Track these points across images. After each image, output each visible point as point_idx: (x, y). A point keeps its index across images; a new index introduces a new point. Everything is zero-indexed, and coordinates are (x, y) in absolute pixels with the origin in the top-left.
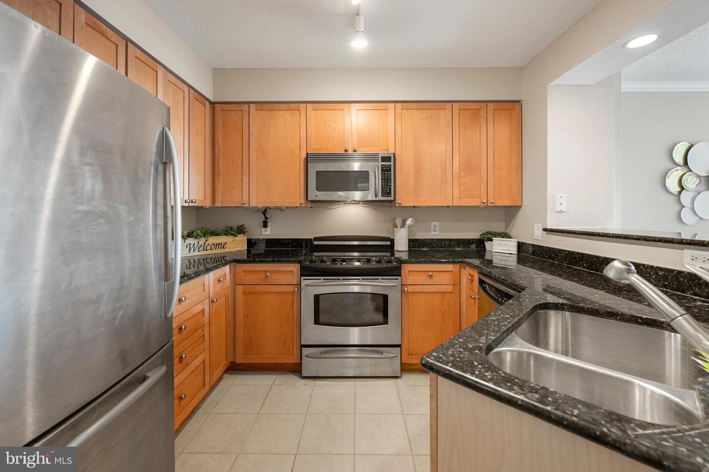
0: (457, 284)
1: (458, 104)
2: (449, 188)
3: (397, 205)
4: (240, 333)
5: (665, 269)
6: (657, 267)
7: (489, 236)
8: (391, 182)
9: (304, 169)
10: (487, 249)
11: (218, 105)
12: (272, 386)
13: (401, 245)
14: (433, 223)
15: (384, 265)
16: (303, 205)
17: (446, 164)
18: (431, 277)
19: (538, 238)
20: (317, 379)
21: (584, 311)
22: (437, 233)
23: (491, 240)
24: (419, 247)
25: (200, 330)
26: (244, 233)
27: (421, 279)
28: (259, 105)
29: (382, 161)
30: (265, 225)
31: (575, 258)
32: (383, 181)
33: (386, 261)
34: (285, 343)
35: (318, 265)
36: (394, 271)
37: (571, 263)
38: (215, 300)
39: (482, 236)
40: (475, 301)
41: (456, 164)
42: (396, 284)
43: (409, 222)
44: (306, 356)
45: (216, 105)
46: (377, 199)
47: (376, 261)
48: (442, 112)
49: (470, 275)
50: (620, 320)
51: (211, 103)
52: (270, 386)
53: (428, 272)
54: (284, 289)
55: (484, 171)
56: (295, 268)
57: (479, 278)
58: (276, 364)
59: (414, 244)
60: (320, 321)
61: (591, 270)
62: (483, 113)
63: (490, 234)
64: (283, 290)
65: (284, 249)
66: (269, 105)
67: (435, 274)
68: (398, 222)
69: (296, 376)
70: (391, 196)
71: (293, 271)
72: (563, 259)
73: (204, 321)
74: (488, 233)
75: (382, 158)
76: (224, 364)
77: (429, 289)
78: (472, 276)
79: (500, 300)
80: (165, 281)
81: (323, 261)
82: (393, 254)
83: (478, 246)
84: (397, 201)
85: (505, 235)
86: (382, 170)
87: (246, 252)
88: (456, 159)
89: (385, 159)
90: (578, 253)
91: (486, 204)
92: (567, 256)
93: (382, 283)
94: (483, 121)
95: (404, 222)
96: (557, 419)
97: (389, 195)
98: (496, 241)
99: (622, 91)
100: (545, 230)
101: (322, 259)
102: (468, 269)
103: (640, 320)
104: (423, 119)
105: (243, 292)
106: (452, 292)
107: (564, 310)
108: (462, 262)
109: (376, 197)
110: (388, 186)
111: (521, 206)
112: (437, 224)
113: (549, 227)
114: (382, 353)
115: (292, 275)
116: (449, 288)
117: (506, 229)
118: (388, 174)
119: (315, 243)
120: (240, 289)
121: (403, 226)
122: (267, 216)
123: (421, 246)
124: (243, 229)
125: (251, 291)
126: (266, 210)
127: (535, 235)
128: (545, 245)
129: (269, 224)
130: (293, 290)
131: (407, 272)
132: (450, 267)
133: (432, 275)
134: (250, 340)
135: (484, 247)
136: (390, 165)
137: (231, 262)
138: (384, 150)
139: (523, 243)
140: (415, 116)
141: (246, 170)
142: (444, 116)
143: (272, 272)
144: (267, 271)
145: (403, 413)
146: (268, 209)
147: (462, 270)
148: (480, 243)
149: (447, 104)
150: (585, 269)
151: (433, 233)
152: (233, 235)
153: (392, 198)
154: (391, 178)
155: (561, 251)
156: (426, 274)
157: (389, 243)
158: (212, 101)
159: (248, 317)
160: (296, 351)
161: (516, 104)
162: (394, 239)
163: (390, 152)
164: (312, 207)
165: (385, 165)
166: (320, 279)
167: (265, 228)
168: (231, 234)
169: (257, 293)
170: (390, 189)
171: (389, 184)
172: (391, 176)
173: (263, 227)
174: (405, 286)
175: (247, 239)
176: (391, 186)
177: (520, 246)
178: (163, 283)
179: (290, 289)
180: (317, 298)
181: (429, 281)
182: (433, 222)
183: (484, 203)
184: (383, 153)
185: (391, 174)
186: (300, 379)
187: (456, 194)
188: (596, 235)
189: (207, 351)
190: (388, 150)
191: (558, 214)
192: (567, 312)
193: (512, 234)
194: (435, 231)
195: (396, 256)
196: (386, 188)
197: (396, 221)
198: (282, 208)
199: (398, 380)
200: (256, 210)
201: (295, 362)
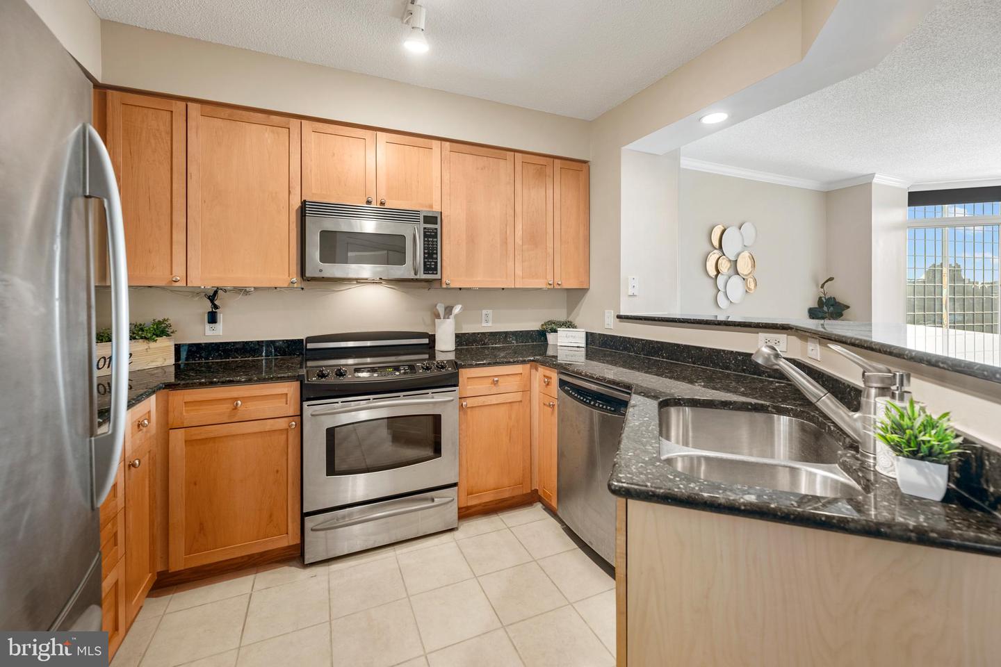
0: (526, 390)
1: (520, 154)
2: (510, 264)
3: (444, 286)
4: (178, 515)
5: (743, 353)
6: (736, 352)
7: (552, 327)
8: (437, 253)
9: (297, 227)
10: (549, 342)
11: (114, 92)
12: (251, 594)
13: (446, 344)
14: (484, 312)
15: (435, 373)
16: (295, 285)
17: (506, 232)
18: (495, 383)
19: (610, 326)
20: (330, 563)
21: (700, 404)
22: (490, 324)
23: (556, 331)
24: (466, 345)
25: (110, 526)
26: (168, 335)
27: (483, 387)
28: (208, 108)
29: (425, 222)
30: (213, 318)
31: (653, 347)
32: (426, 251)
33: (437, 366)
34: (271, 516)
35: (332, 380)
36: (447, 380)
37: (649, 354)
38: (137, 462)
39: (545, 327)
40: (553, 410)
41: (519, 233)
42: (452, 398)
43: (457, 309)
44: (312, 530)
45: (109, 92)
46: (418, 277)
47: (422, 367)
48: (502, 162)
49: (545, 376)
50: (732, 409)
51: (97, 85)
52: (248, 595)
53: (492, 378)
54: (269, 425)
55: (550, 245)
56: (290, 389)
57: (560, 379)
58: (250, 556)
59: (462, 340)
60: (336, 469)
61: (671, 360)
62: (549, 171)
63: (554, 323)
64: (268, 428)
65: (250, 359)
66: (228, 111)
67: (501, 380)
68: (441, 309)
69: (291, 566)
70: (437, 274)
71: (287, 394)
72: (640, 350)
73: (116, 505)
74: (551, 322)
75: (425, 217)
76: (147, 580)
77: (493, 400)
78: (549, 378)
79: (592, 403)
80: (91, 437)
81: (341, 373)
82: (432, 357)
83: (541, 340)
84: (444, 280)
85: (569, 325)
86: (425, 236)
87: (173, 369)
88: (519, 227)
89: (431, 219)
90: (657, 342)
91: (552, 287)
92: (645, 346)
93: (433, 398)
94: (549, 181)
95: (449, 310)
96: (783, 515)
97: (435, 272)
98: (562, 331)
99: (681, 166)
100: (619, 317)
101: (340, 370)
102: (542, 370)
103: (750, 407)
104: (478, 169)
105: (186, 441)
106: (521, 401)
107: (681, 405)
108: (533, 361)
109: (416, 274)
110: (433, 258)
111: (588, 289)
112: (490, 312)
113: (622, 313)
114: (433, 500)
115: (284, 400)
116: (518, 397)
117: (568, 317)
118: (433, 241)
119: (310, 346)
120: (178, 437)
121: (446, 317)
122: (216, 302)
123: (470, 342)
124: (165, 328)
125: (203, 437)
126: (216, 292)
127: (606, 323)
128: (619, 335)
129: (220, 317)
130: (287, 425)
131: (466, 381)
132: (518, 369)
133: (497, 381)
134: (201, 524)
135: (546, 339)
136: (436, 229)
137: (160, 389)
138: (426, 207)
139: (592, 334)
140: (469, 162)
141: (179, 218)
142: (504, 168)
143: (244, 399)
144: (237, 399)
145: (474, 575)
146: (220, 292)
147: (533, 371)
148: (541, 336)
149: (508, 153)
150: (665, 360)
151: (484, 324)
152: (146, 338)
153: (438, 277)
154: (437, 248)
155: (637, 340)
156: (490, 380)
157: (426, 341)
158: (100, 82)
159: (195, 484)
160: (293, 527)
161: (584, 164)
162: (434, 336)
163: (434, 210)
164: (302, 289)
165: (429, 229)
166: (337, 403)
167: (212, 325)
168: (142, 338)
169: (214, 439)
170: (436, 263)
171: (435, 256)
172: (437, 245)
173: (209, 322)
174: (463, 400)
175: (175, 345)
176: (437, 259)
177: (590, 337)
178: (88, 439)
179: (282, 424)
180: (331, 433)
181: (494, 390)
182: (484, 309)
183: (550, 285)
184: (425, 211)
185: (437, 242)
186: (302, 570)
187: (519, 272)
188: (676, 322)
189: (122, 563)
190: (431, 206)
191: (631, 299)
192: (687, 408)
193: (576, 323)
194: (488, 322)
195: (437, 359)
196: (431, 262)
197: (437, 308)
198: (248, 289)
199: (456, 533)
200: (196, 292)
201: (291, 544)
